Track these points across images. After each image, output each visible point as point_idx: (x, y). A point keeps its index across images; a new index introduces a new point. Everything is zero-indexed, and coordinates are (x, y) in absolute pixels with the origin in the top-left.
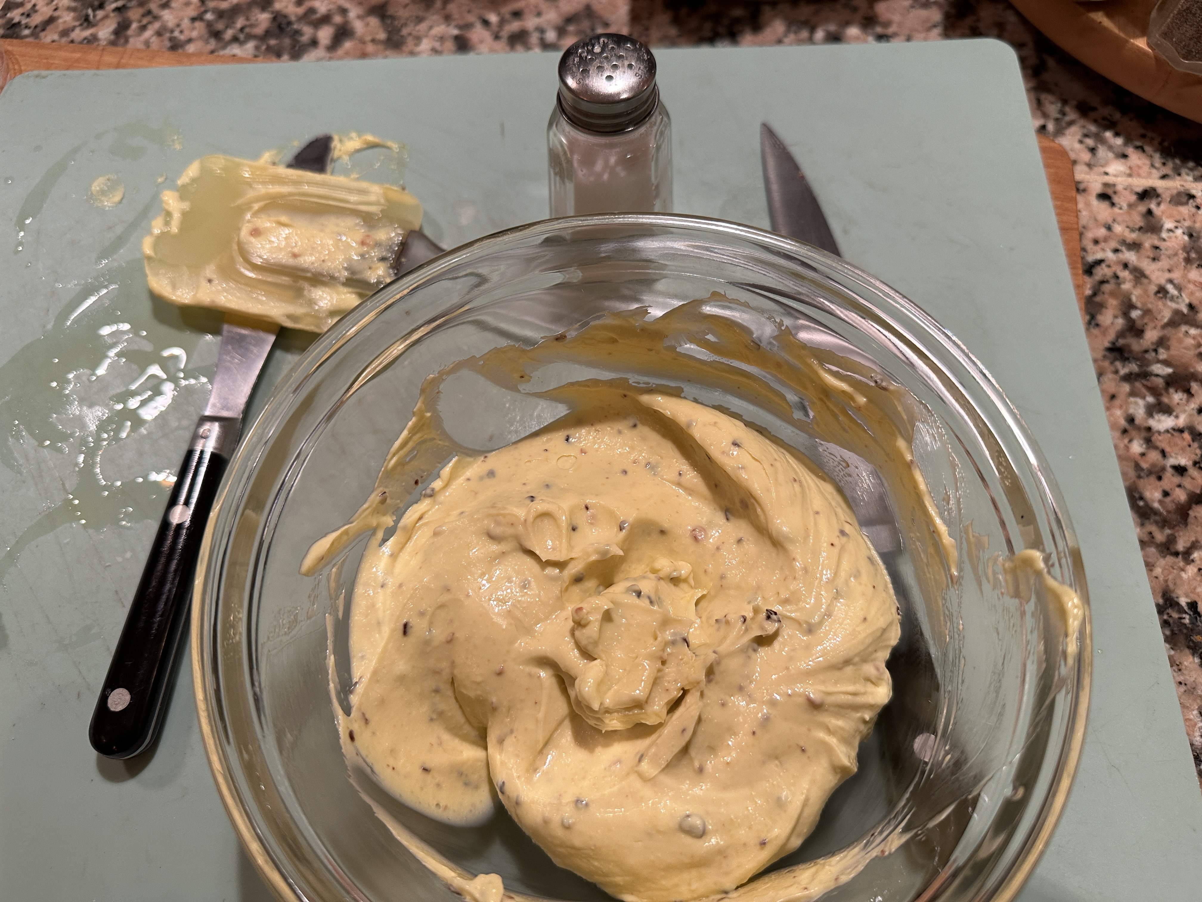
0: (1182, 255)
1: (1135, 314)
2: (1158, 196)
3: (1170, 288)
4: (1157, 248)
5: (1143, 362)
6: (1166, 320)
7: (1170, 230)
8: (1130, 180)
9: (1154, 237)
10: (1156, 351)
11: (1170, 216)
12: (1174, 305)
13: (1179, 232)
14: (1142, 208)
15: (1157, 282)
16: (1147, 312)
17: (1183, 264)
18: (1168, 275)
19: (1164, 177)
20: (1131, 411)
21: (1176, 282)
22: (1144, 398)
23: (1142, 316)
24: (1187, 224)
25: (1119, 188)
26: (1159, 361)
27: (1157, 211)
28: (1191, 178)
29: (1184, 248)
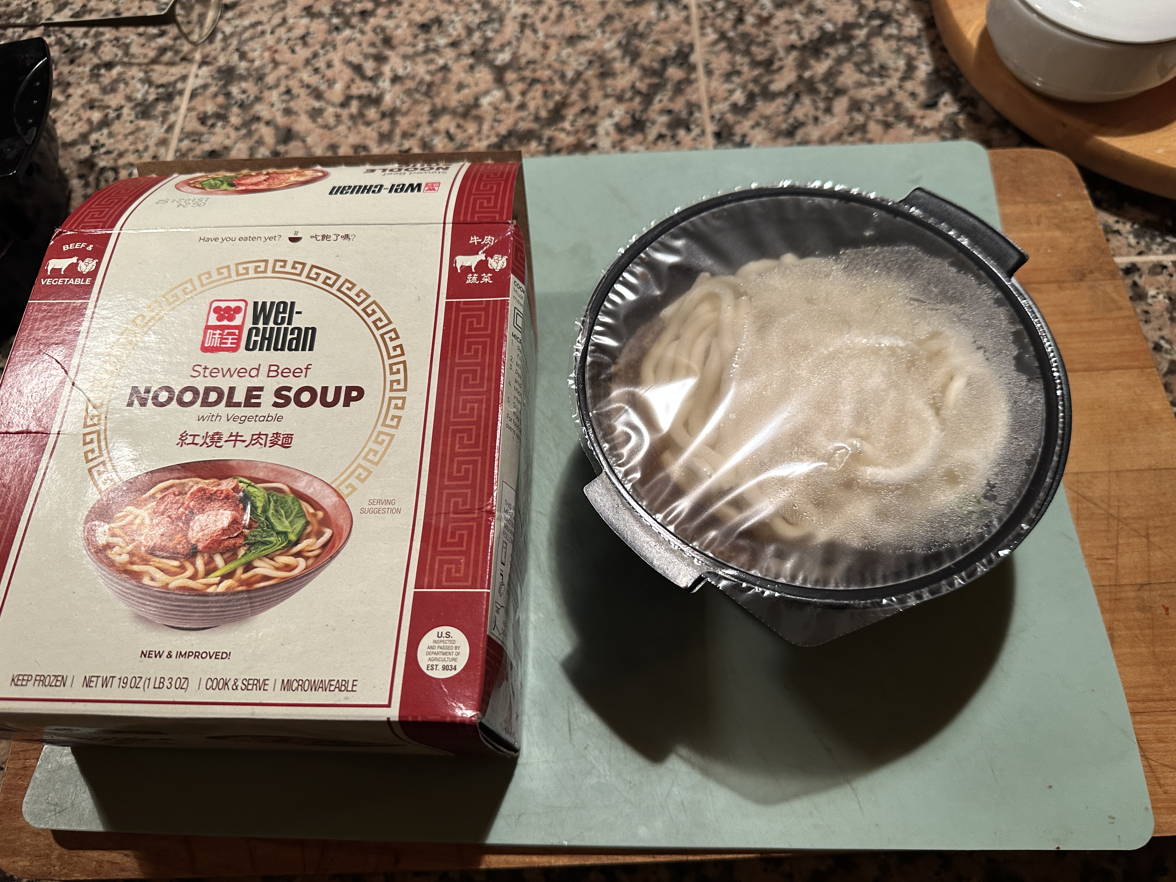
0: (1167, 316)
2: (1139, 270)
3: (1163, 343)
4: (1147, 312)
6: (1165, 369)
7: (1154, 297)
9: (1143, 303)
11: (1151, 285)
12: (1169, 357)
13: (1161, 297)
14: (1129, 281)
15: (1152, 340)
17: (1169, 322)
18: (1160, 333)
19: (1140, 253)
21: (1166, 337)
24: (1166, 289)
27: (1141, 281)
28: (1160, 252)
29: (1167, 309)
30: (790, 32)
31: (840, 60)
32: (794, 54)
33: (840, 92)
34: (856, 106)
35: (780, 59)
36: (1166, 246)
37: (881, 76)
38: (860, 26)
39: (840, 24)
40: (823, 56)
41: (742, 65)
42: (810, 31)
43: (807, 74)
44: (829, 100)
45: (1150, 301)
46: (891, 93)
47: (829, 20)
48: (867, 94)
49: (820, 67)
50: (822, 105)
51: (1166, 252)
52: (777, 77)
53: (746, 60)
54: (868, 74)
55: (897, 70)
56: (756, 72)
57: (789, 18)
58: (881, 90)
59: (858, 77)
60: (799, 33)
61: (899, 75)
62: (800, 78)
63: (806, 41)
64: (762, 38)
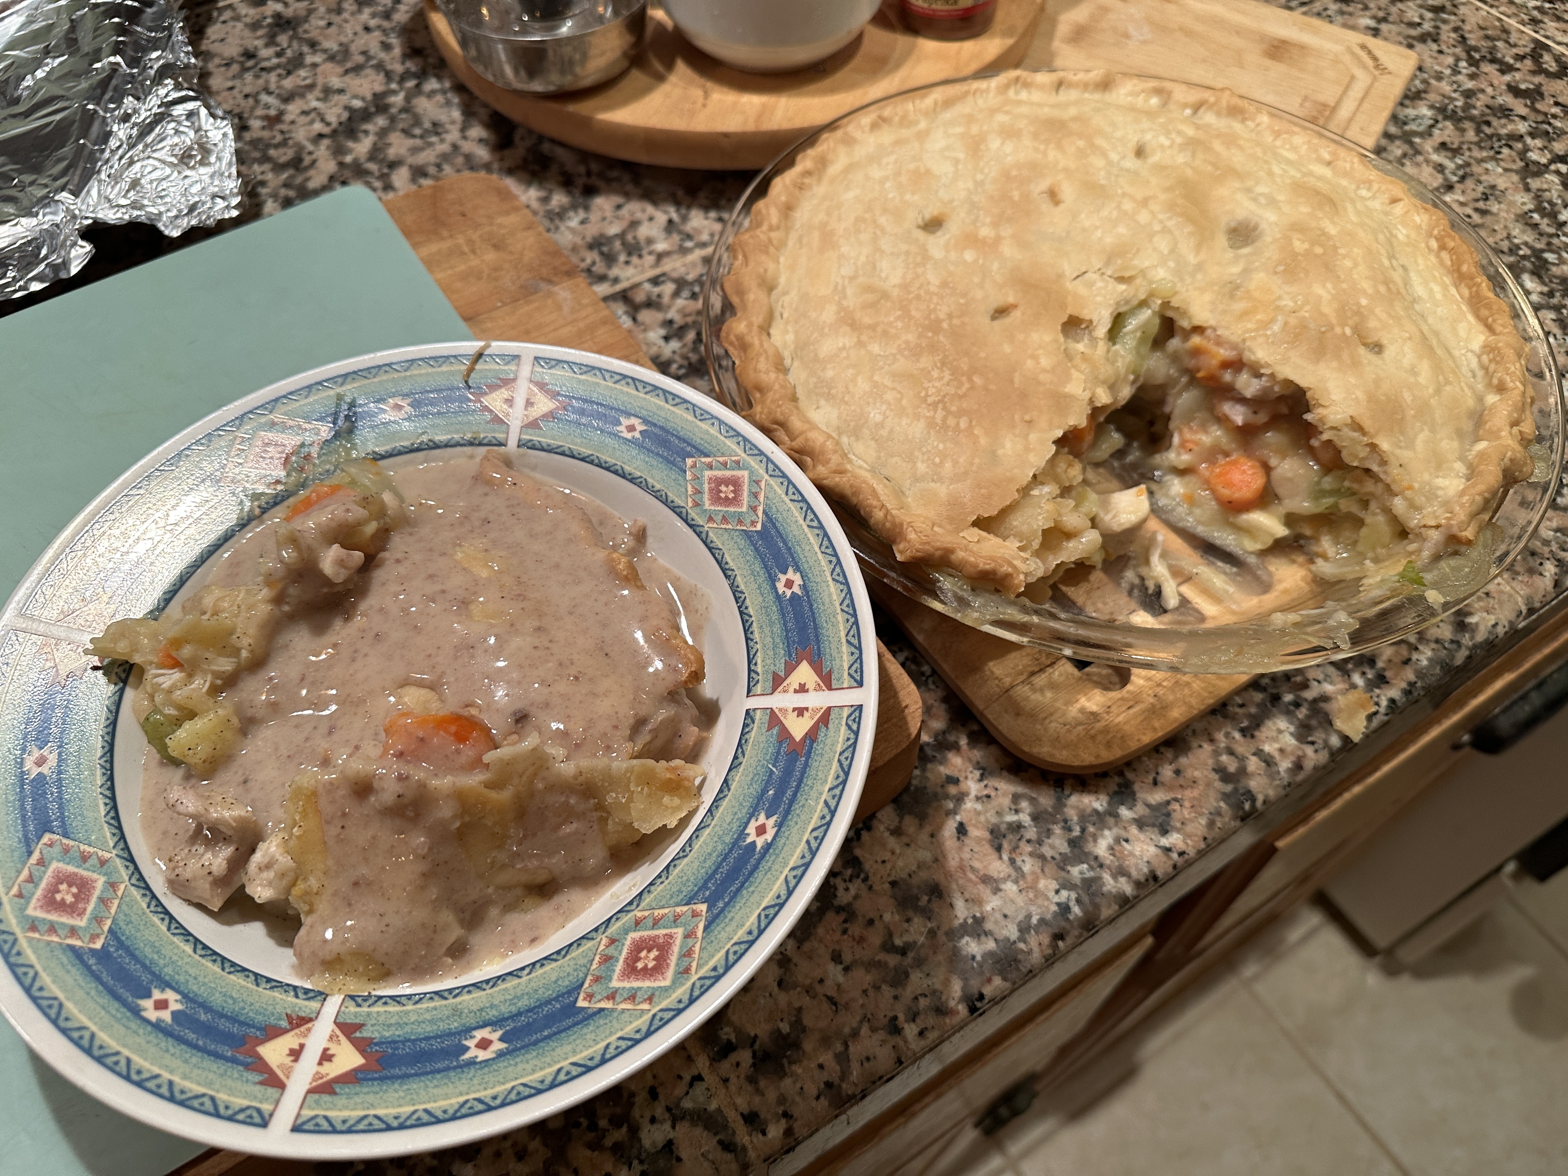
30: (312, 122)
31: (383, 133)
32: (326, 142)
33: (393, 165)
34: (419, 172)
35: (310, 153)
37: (437, 134)
38: (394, 92)
39: (369, 97)
40: (361, 135)
41: (263, 173)
42: (334, 114)
43: (348, 159)
44: (384, 177)
46: (455, 147)
47: (355, 97)
48: (427, 157)
49: (361, 147)
50: (378, 184)
52: (312, 172)
53: (267, 167)
54: (422, 137)
55: (453, 122)
56: (285, 176)
57: (306, 108)
58: (445, 148)
59: (411, 142)
60: (323, 120)
61: (458, 126)
62: (341, 164)
63: (334, 125)
64: (279, 138)
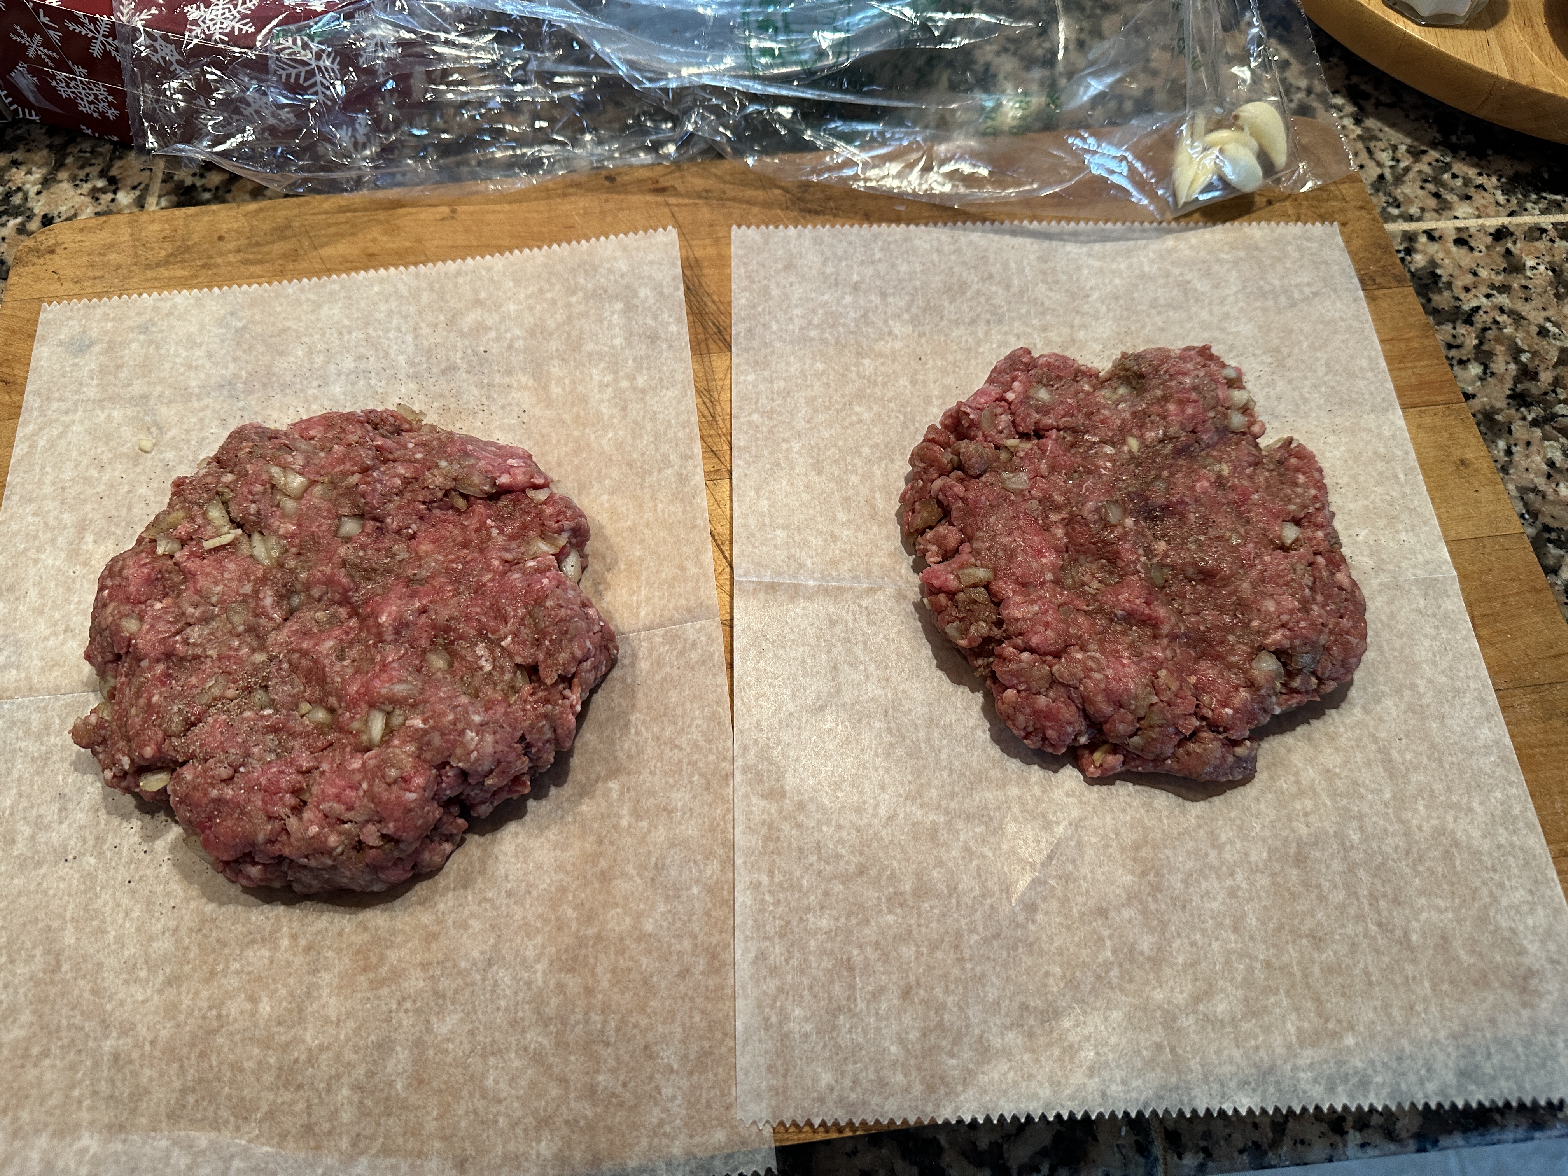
0: (1551, 292)
1: (1524, 357)
2: (1512, 234)
3: (1549, 325)
4: (1526, 288)
5: (1548, 405)
6: (1555, 359)
7: (1533, 268)
8: (1480, 221)
9: (1520, 276)
10: (1554, 391)
11: (1529, 254)
12: (1558, 343)
13: (1542, 268)
14: (1500, 249)
15: (1536, 322)
16: (1535, 354)
17: (1555, 300)
19: (1511, 214)
20: (1549, 455)
21: (1553, 319)
22: (1557, 440)
23: (1532, 359)
24: (1547, 258)
25: (1472, 231)
26: (1560, 402)
27: (1515, 249)
28: (1537, 212)
29: (1551, 284)
36: (1543, 205)
45: (1529, 273)
51: (1543, 212)
